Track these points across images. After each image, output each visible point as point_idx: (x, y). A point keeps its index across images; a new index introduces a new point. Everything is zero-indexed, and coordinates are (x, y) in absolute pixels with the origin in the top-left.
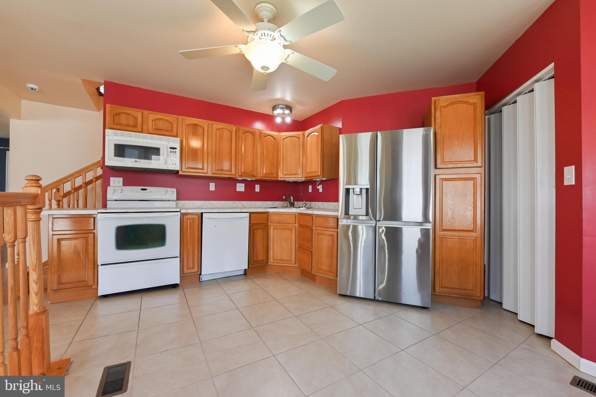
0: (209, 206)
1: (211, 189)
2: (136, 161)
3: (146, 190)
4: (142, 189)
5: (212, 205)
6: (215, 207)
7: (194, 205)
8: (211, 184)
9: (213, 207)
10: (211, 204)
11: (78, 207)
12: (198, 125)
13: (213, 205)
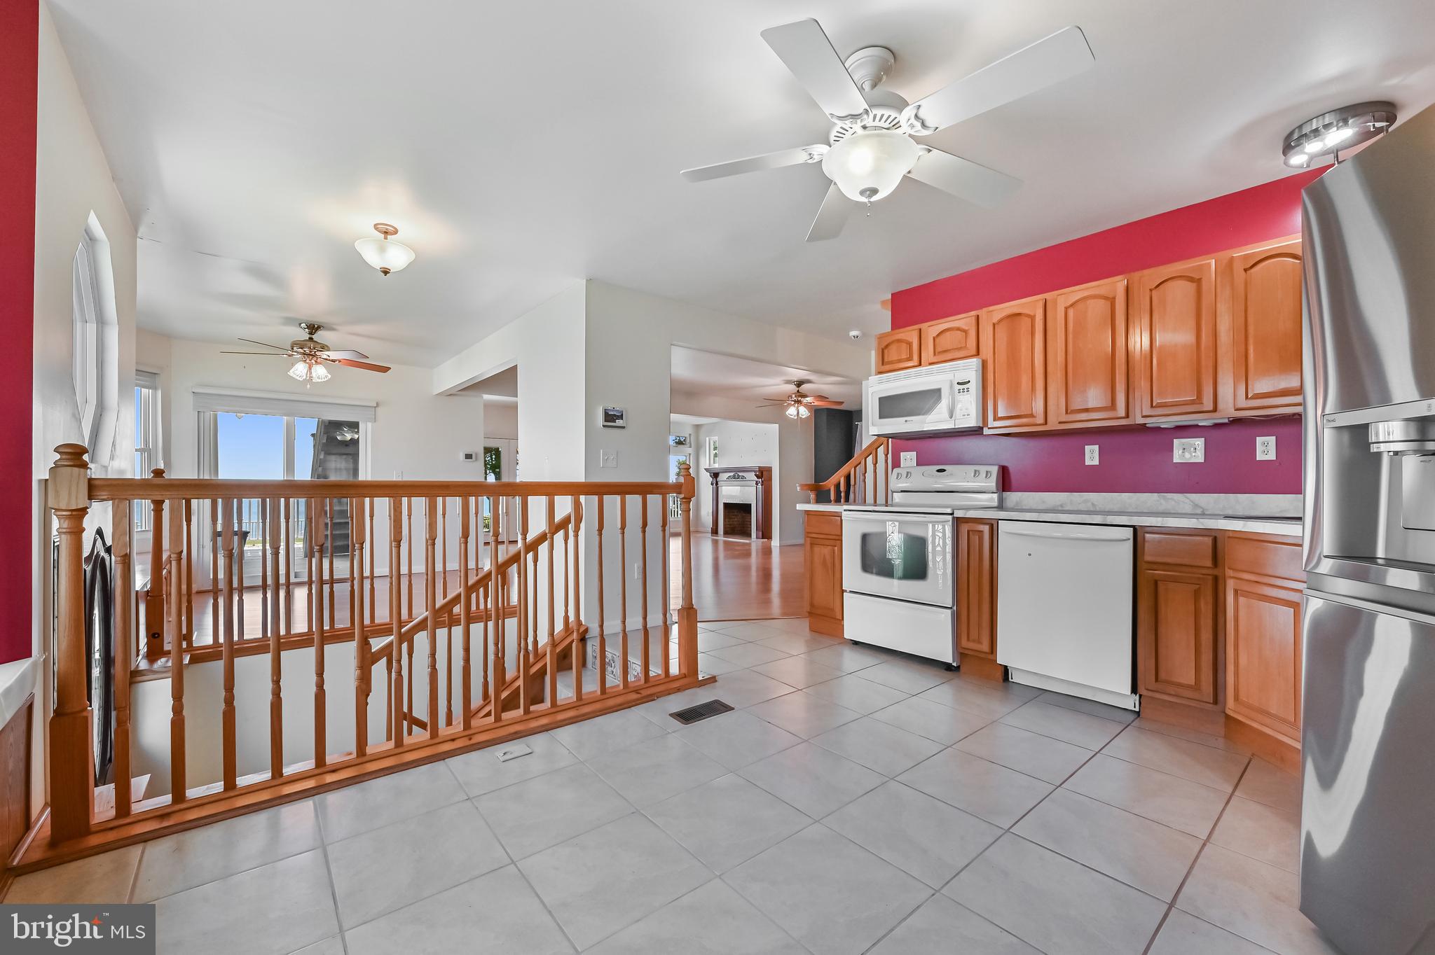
0: (1082, 507)
1: (1088, 462)
2: (906, 421)
3: (944, 470)
4: (938, 471)
5: (1089, 504)
6: (1098, 509)
7: (1044, 502)
8: (1087, 448)
9: (1092, 509)
10: (1086, 501)
11: (855, 501)
12: (1019, 314)
13: (1093, 504)
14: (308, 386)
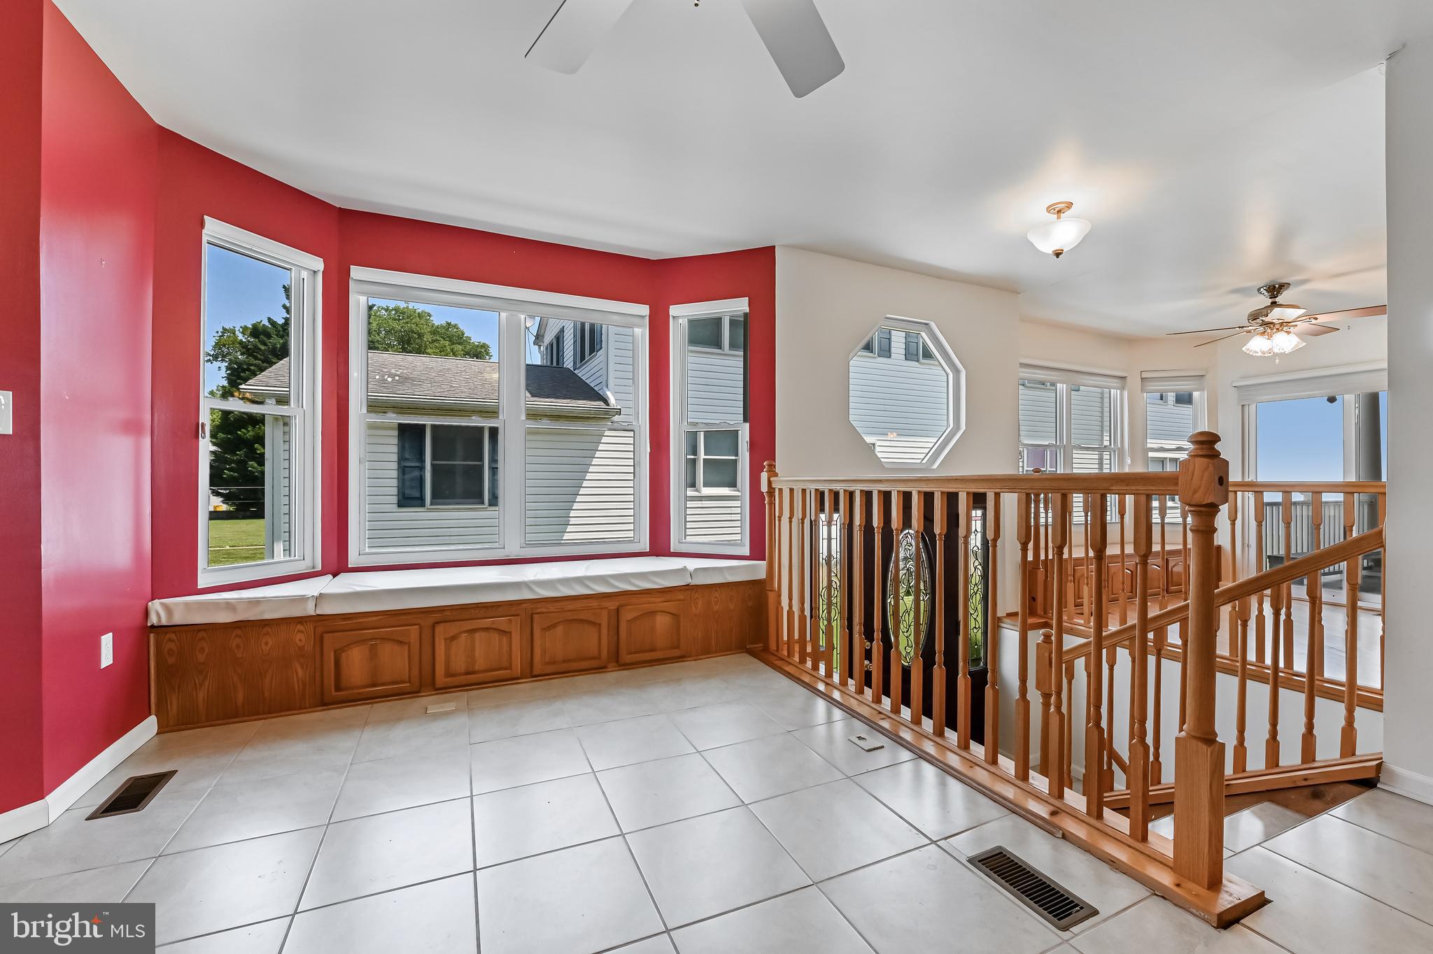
14: (1277, 361)
